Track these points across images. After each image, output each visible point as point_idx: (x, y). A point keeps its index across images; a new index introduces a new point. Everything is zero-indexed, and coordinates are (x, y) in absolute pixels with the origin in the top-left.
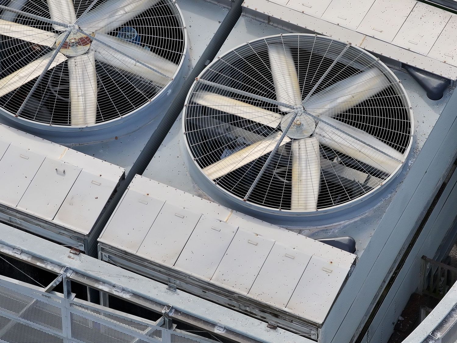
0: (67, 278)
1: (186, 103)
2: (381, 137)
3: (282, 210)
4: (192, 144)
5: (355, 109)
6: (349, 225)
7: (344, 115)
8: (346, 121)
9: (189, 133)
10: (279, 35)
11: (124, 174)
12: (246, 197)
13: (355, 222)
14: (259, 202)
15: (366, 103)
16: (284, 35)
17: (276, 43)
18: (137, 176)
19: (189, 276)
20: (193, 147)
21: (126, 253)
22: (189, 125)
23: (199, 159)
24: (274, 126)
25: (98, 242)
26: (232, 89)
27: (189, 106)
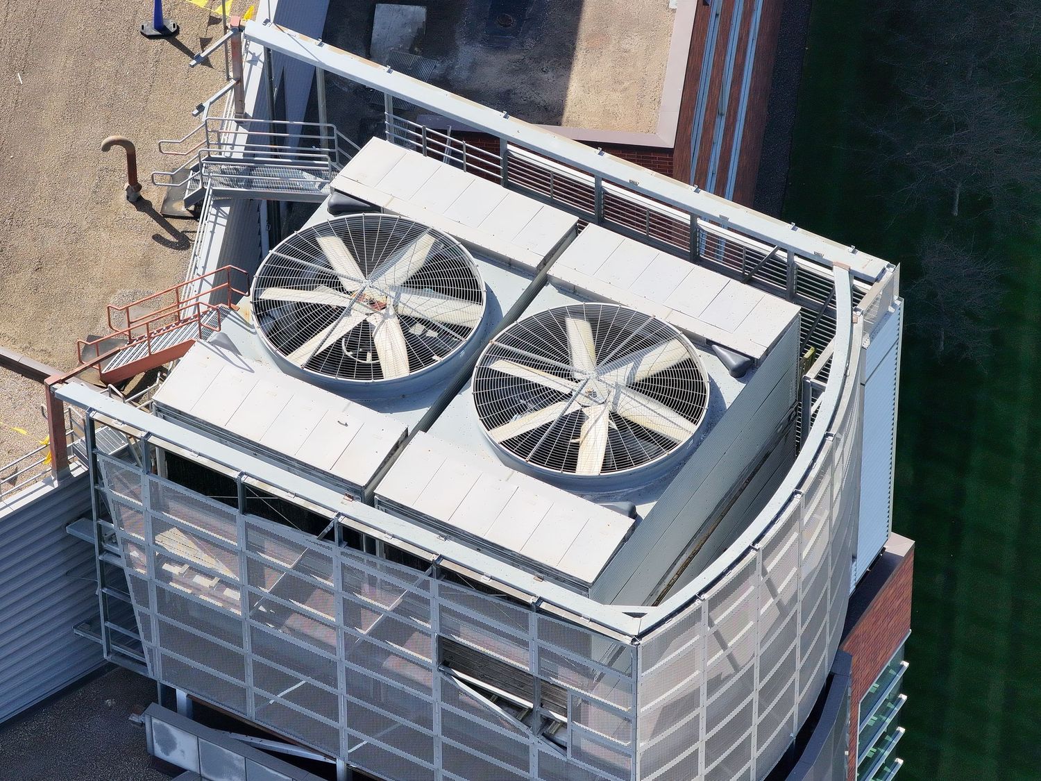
0: (339, 523)
1: (477, 364)
2: (678, 410)
3: (564, 472)
4: (479, 404)
5: (652, 379)
6: (632, 492)
7: (640, 384)
8: (638, 389)
9: (477, 394)
10: (582, 303)
11: (407, 430)
12: (528, 458)
13: (639, 491)
14: (542, 463)
15: (663, 373)
16: (586, 303)
17: (576, 313)
18: (420, 433)
19: (464, 532)
20: (479, 407)
21: (402, 506)
22: (478, 386)
23: (485, 419)
24: (567, 391)
25: (375, 494)
26: (526, 352)
27: (480, 368)
